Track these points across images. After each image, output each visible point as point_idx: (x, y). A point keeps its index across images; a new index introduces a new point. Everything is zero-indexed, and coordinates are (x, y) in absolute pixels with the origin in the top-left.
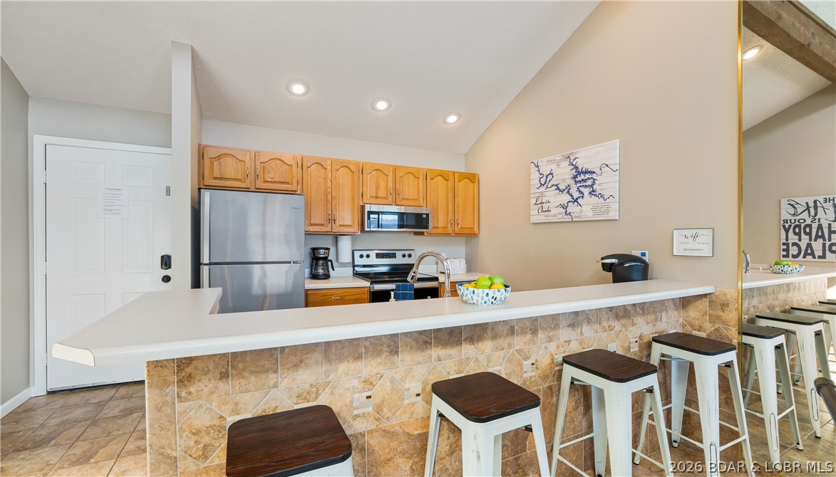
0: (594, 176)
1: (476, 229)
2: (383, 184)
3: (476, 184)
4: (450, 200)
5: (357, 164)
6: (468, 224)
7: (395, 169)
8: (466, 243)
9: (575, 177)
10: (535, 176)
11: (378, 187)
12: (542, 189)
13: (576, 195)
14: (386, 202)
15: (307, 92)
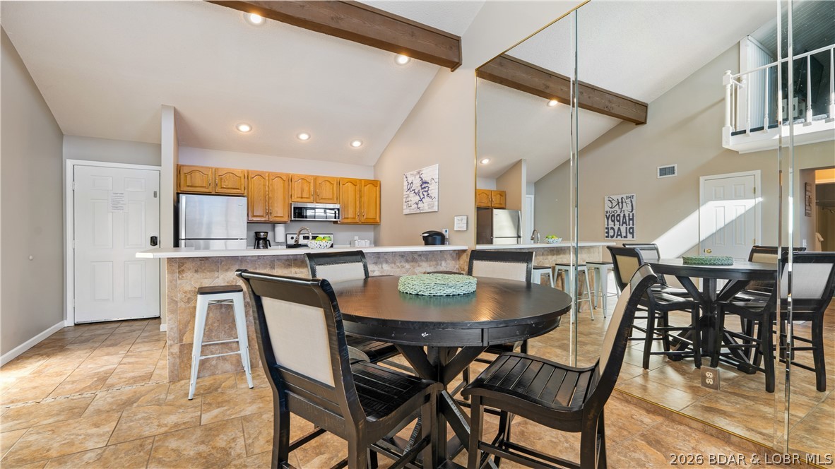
0: (428, 185)
1: (378, 219)
2: (306, 189)
3: (378, 188)
4: (358, 199)
5: (287, 175)
6: (371, 215)
7: (316, 178)
8: (374, 229)
9: (421, 185)
10: (406, 184)
11: (302, 191)
12: (408, 192)
13: (422, 196)
14: (308, 200)
15: (251, 129)
